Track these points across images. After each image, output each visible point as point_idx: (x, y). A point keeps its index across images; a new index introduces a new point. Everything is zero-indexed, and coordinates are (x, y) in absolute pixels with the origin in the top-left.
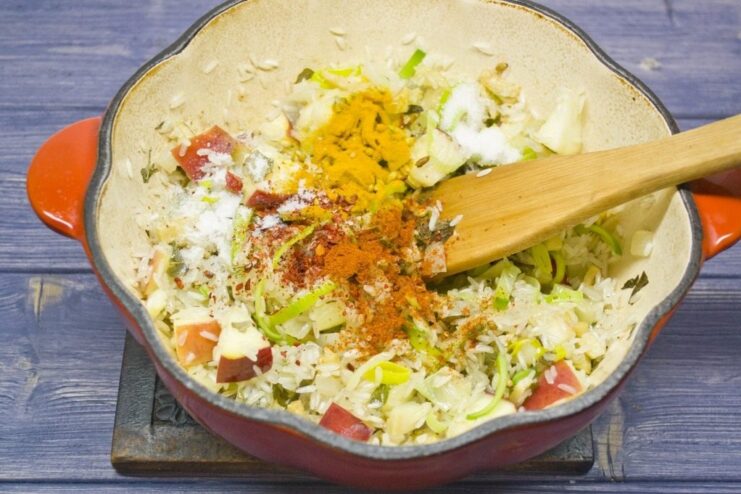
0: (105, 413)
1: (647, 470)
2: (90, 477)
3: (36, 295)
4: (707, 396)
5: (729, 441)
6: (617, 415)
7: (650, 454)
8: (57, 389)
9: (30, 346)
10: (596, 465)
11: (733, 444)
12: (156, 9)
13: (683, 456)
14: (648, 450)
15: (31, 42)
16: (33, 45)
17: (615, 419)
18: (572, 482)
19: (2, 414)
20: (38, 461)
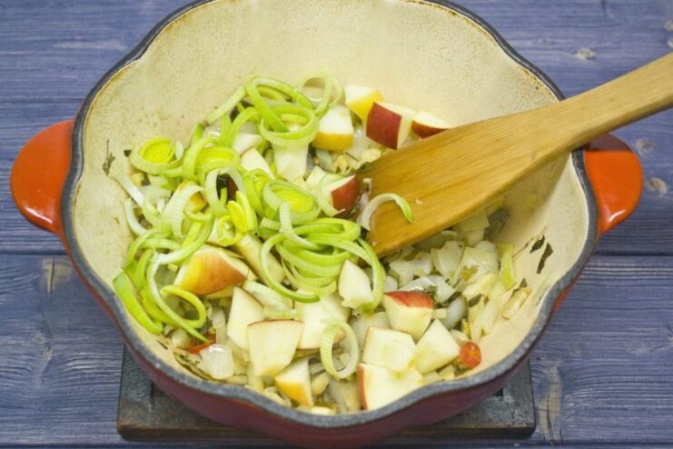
0: (110, 383)
1: (581, 434)
2: (99, 442)
3: (49, 275)
4: (635, 366)
5: (654, 407)
6: (556, 383)
7: (585, 419)
8: (69, 362)
9: (44, 322)
10: (537, 430)
11: (657, 409)
12: (148, 6)
13: (614, 421)
14: (583, 415)
15: (38, 38)
16: (39, 41)
17: (554, 387)
18: (516, 445)
19: (22, 384)
20: (53, 428)
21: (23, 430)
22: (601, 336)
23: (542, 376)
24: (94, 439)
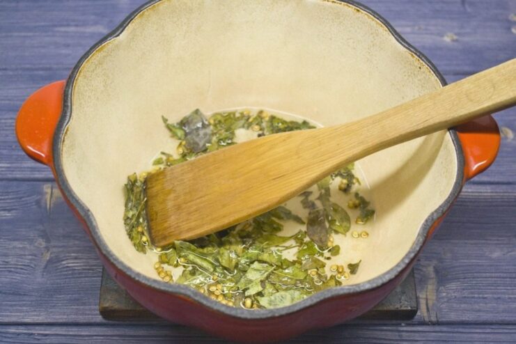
0: (94, 277)
1: (453, 317)
2: (85, 321)
3: (48, 197)
4: (491, 266)
5: (507, 296)
6: (433, 278)
7: (455, 305)
8: (63, 261)
9: (44, 231)
10: (418, 313)
11: (510, 298)
14: (453, 302)
15: (43, 24)
16: (43, 26)
17: (431, 282)
18: (403, 325)
19: (27, 278)
20: (51, 310)
21: (27, 312)
22: (466, 243)
23: (422, 273)
24: (81, 319)
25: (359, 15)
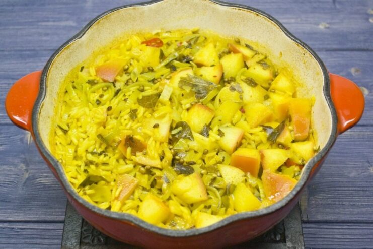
0: (59, 190)
1: (320, 217)
2: (51, 220)
3: (29, 135)
4: (349, 182)
5: (360, 203)
6: (305, 191)
8: (37, 179)
9: (25, 159)
11: (362, 205)
13: (337, 211)
14: (320, 208)
16: (31, 21)
17: (304, 193)
19: (12, 190)
20: (27, 212)
21: (10, 213)
22: (331, 167)
24: (49, 218)
25: (258, 18)
